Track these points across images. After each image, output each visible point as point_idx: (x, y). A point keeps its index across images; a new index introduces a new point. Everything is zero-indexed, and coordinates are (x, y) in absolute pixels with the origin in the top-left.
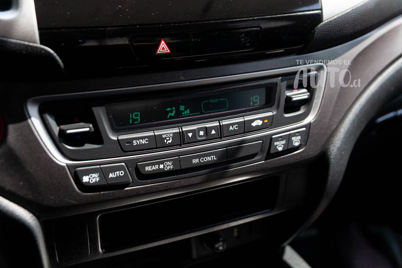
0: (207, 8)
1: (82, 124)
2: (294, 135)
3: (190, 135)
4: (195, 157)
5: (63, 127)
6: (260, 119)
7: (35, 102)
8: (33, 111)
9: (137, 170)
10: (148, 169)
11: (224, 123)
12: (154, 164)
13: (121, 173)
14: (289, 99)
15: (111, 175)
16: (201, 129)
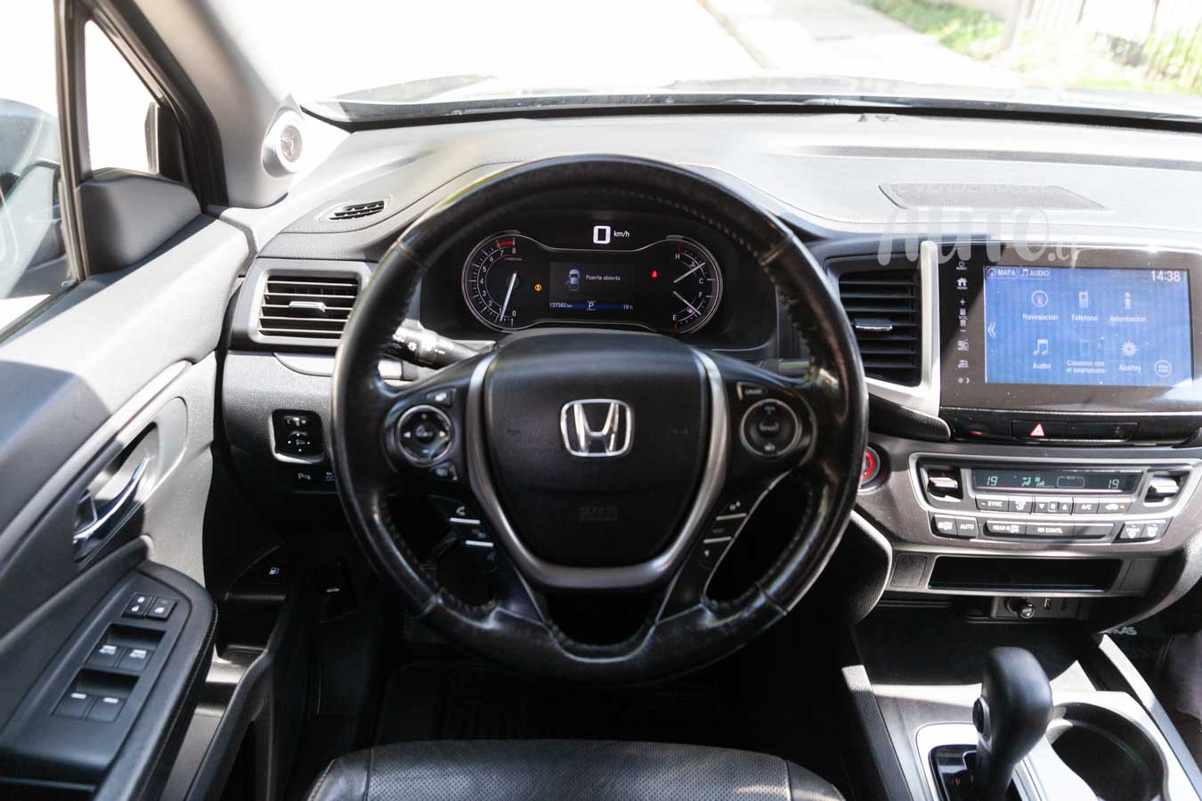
1: (950, 480)
2: (1151, 525)
3: (1042, 505)
4: (1041, 526)
5: (932, 479)
6: (1116, 503)
7: (916, 457)
8: (913, 463)
9: (985, 526)
10: (996, 528)
11: (1077, 501)
12: (1003, 524)
13: (971, 527)
14: (1153, 489)
15: (963, 527)
16: (1054, 503)
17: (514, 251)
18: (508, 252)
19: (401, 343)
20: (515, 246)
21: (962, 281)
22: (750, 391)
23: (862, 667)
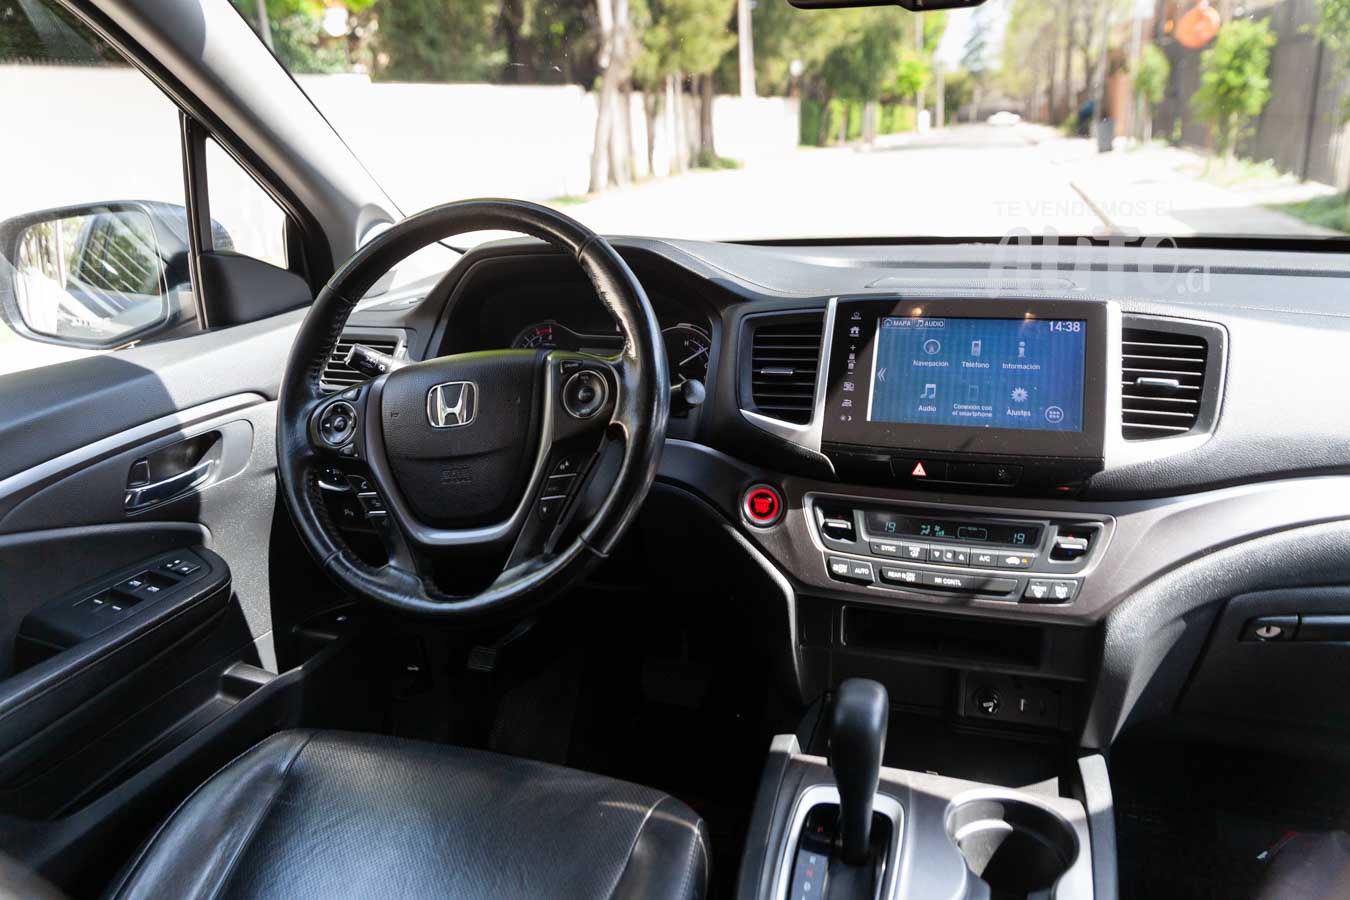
0: (966, 444)
1: (843, 521)
2: (1059, 586)
3: (937, 554)
4: (938, 576)
5: (828, 520)
6: (1018, 557)
7: (811, 496)
8: (808, 502)
9: (881, 572)
10: (892, 575)
11: (974, 551)
12: (897, 572)
13: (866, 571)
14: (1057, 544)
15: (857, 571)
16: (950, 551)
17: (550, 337)
18: (545, 338)
20: (552, 334)
21: (855, 330)
22: (569, 365)
23: (794, 737)
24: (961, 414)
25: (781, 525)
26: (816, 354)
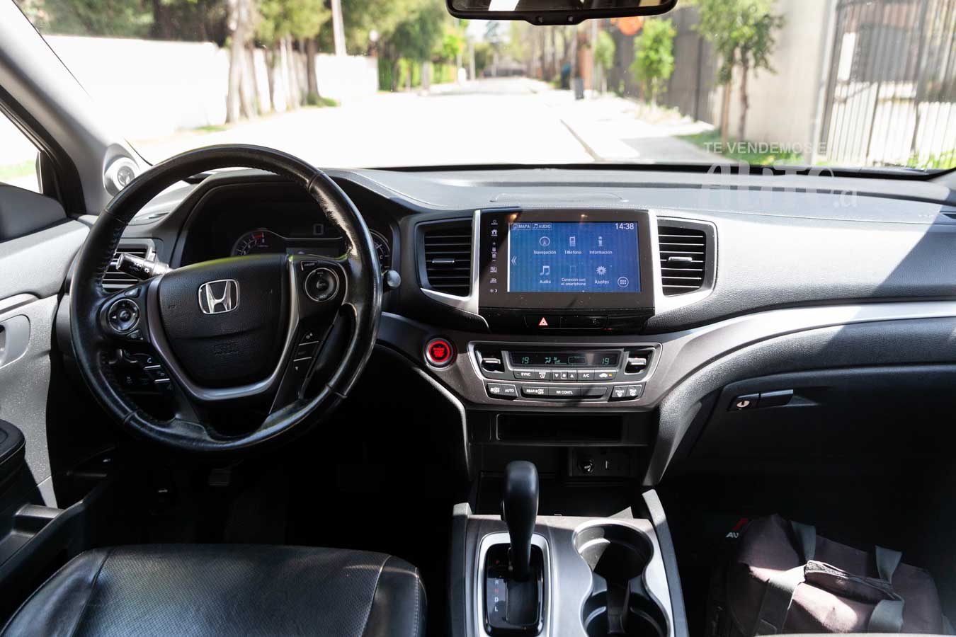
0: (572, 304)
1: (495, 359)
2: (632, 388)
3: (557, 375)
4: (559, 390)
5: (485, 359)
6: (606, 373)
7: (472, 343)
8: (471, 348)
9: (522, 390)
10: (529, 391)
11: (580, 371)
12: (533, 389)
13: (512, 390)
14: (629, 363)
15: (506, 391)
16: (564, 373)
17: (263, 241)
18: (259, 241)
19: (139, 268)
20: (264, 238)
21: (495, 231)
22: (308, 265)
23: (467, 504)
24: (569, 284)
25: (454, 365)
26: (469, 248)
